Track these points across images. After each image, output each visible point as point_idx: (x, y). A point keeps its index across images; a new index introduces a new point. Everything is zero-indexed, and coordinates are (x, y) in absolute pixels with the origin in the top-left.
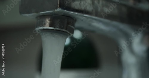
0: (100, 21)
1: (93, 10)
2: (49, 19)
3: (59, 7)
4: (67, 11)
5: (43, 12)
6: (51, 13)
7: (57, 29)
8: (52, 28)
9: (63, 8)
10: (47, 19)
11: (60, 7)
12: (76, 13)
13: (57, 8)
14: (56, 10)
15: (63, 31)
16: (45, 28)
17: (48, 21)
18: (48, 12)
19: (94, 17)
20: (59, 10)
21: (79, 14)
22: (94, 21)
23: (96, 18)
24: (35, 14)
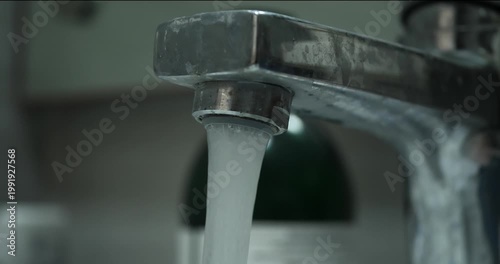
0: (356, 97)
1: (336, 70)
2: (228, 91)
3: (253, 61)
4: (274, 74)
5: (214, 74)
6: (232, 76)
7: (248, 115)
8: (234, 113)
9: (262, 65)
10: (223, 90)
11: (256, 62)
12: (296, 78)
13: (248, 64)
14: (246, 70)
15: (263, 122)
16: (217, 112)
17: (224, 95)
18: (225, 73)
19: (339, 88)
20: (254, 68)
21: (302, 79)
22: (339, 96)
23: (345, 89)
24: (194, 76)
